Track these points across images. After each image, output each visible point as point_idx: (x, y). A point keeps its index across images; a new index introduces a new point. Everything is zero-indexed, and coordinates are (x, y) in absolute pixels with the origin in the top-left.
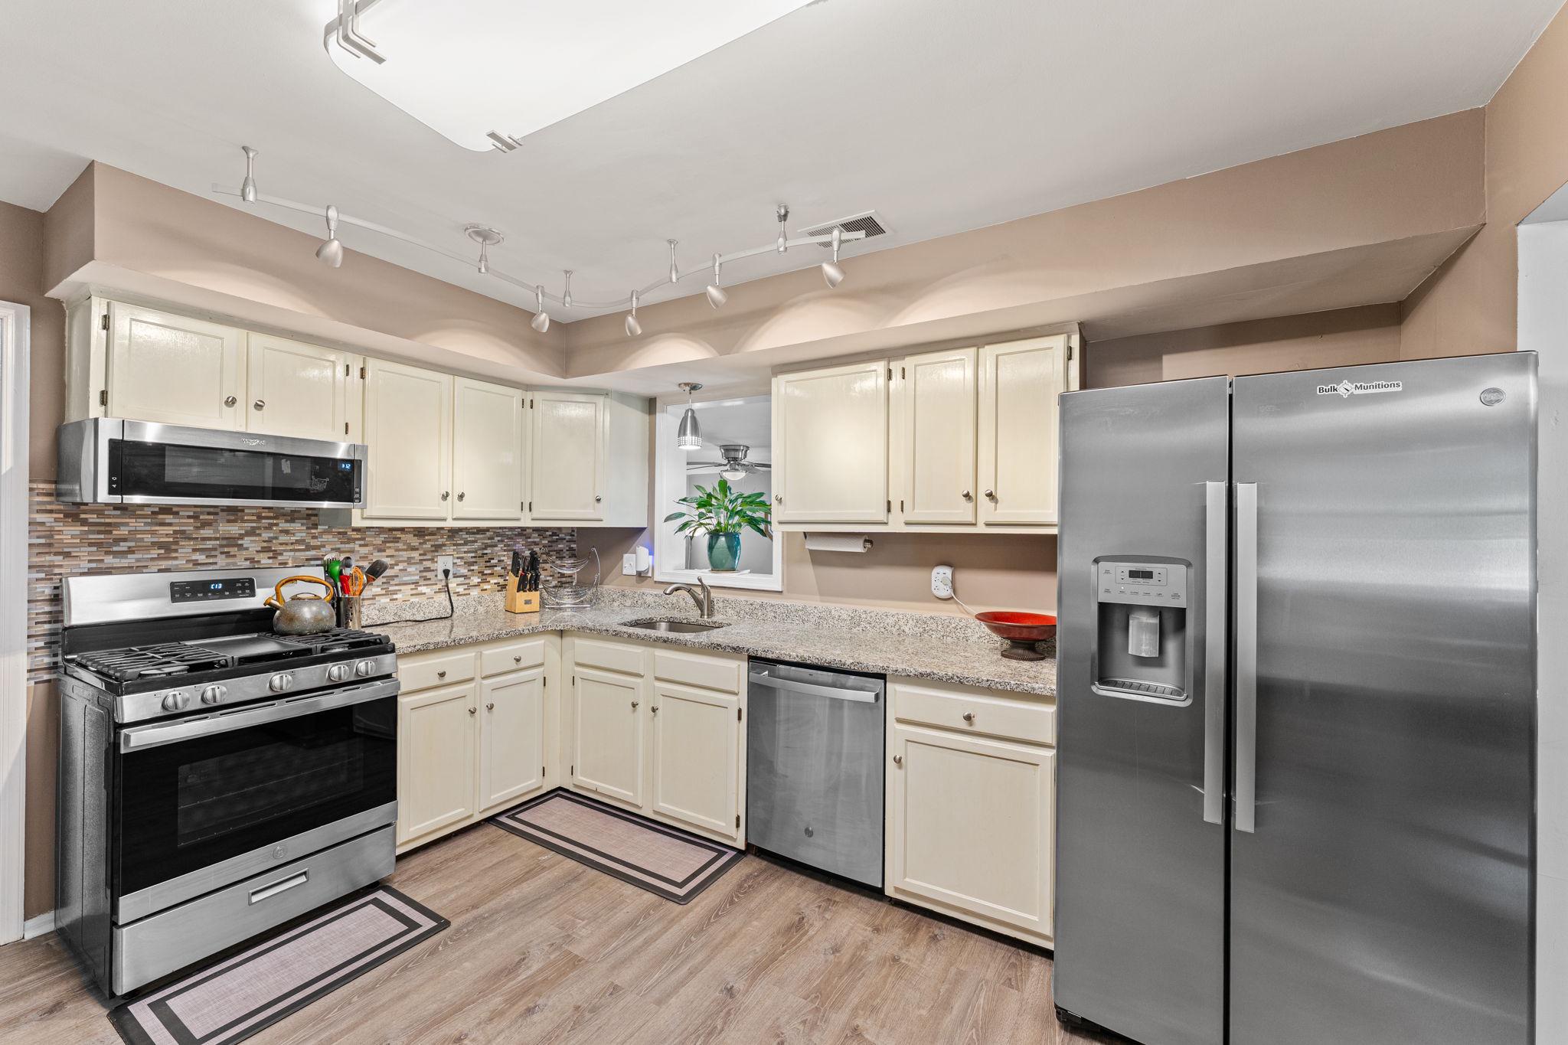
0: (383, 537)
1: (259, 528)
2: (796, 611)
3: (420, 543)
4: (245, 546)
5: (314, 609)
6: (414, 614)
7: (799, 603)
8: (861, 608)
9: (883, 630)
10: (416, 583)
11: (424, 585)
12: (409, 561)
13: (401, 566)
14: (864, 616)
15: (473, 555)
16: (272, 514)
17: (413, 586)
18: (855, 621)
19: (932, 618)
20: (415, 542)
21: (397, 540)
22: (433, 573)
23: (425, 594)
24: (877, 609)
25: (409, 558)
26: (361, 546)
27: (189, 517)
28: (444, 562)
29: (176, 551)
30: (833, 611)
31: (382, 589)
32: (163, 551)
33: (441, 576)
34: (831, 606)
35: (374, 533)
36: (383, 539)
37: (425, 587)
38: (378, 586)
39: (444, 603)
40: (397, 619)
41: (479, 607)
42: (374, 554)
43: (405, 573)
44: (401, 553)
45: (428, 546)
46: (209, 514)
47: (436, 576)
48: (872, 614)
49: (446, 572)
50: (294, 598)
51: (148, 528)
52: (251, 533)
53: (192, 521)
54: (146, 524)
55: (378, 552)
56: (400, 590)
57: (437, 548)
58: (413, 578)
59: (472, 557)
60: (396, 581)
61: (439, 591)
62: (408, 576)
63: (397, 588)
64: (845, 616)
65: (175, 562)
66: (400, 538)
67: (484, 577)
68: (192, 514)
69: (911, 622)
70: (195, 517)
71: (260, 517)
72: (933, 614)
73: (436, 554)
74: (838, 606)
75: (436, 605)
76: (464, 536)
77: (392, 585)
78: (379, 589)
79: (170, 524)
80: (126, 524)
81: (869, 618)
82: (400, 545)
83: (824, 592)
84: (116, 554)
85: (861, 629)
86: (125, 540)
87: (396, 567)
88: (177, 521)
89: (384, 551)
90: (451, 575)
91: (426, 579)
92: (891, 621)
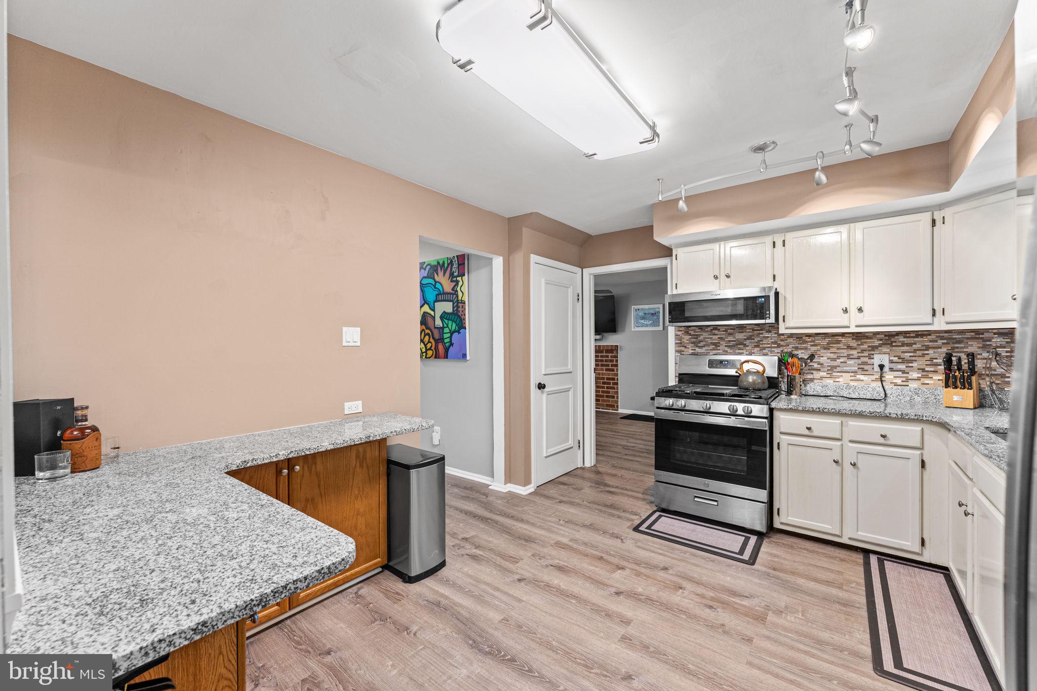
0: (827, 340)
1: (753, 336)
3: (858, 345)
4: (747, 344)
5: (755, 378)
6: (850, 393)
10: (855, 372)
11: (861, 374)
12: (849, 357)
13: (842, 360)
15: (912, 354)
16: (759, 328)
17: (852, 374)
20: (854, 343)
21: (838, 342)
22: (871, 367)
23: (863, 380)
25: (849, 355)
26: (811, 345)
27: (724, 331)
28: (878, 359)
29: (719, 346)
31: (827, 374)
32: (714, 346)
33: (877, 369)
35: (820, 338)
36: (828, 342)
37: (863, 376)
38: (824, 372)
39: (878, 389)
40: (836, 394)
41: (916, 397)
42: (821, 351)
43: (845, 364)
44: (842, 351)
45: (865, 346)
46: (731, 329)
47: (873, 369)
49: (882, 367)
50: (748, 371)
51: (709, 336)
52: (750, 338)
53: (724, 333)
54: (709, 335)
55: (824, 349)
56: (842, 376)
57: (874, 348)
58: (852, 368)
59: (910, 356)
60: (839, 369)
61: (876, 380)
62: (848, 366)
63: (839, 374)
65: (719, 351)
66: (841, 341)
67: (925, 374)
68: (724, 330)
70: (726, 331)
71: (754, 330)
73: (872, 353)
75: (870, 389)
76: (900, 340)
77: (836, 372)
78: (825, 374)
79: (717, 335)
80: (702, 335)
82: (841, 345)
84: (700, 347)
86: (702, 341)
87: (838, 360)
88: (719, 333)
89: (829, 349)
90: (886, 369)
91: (863, 369)
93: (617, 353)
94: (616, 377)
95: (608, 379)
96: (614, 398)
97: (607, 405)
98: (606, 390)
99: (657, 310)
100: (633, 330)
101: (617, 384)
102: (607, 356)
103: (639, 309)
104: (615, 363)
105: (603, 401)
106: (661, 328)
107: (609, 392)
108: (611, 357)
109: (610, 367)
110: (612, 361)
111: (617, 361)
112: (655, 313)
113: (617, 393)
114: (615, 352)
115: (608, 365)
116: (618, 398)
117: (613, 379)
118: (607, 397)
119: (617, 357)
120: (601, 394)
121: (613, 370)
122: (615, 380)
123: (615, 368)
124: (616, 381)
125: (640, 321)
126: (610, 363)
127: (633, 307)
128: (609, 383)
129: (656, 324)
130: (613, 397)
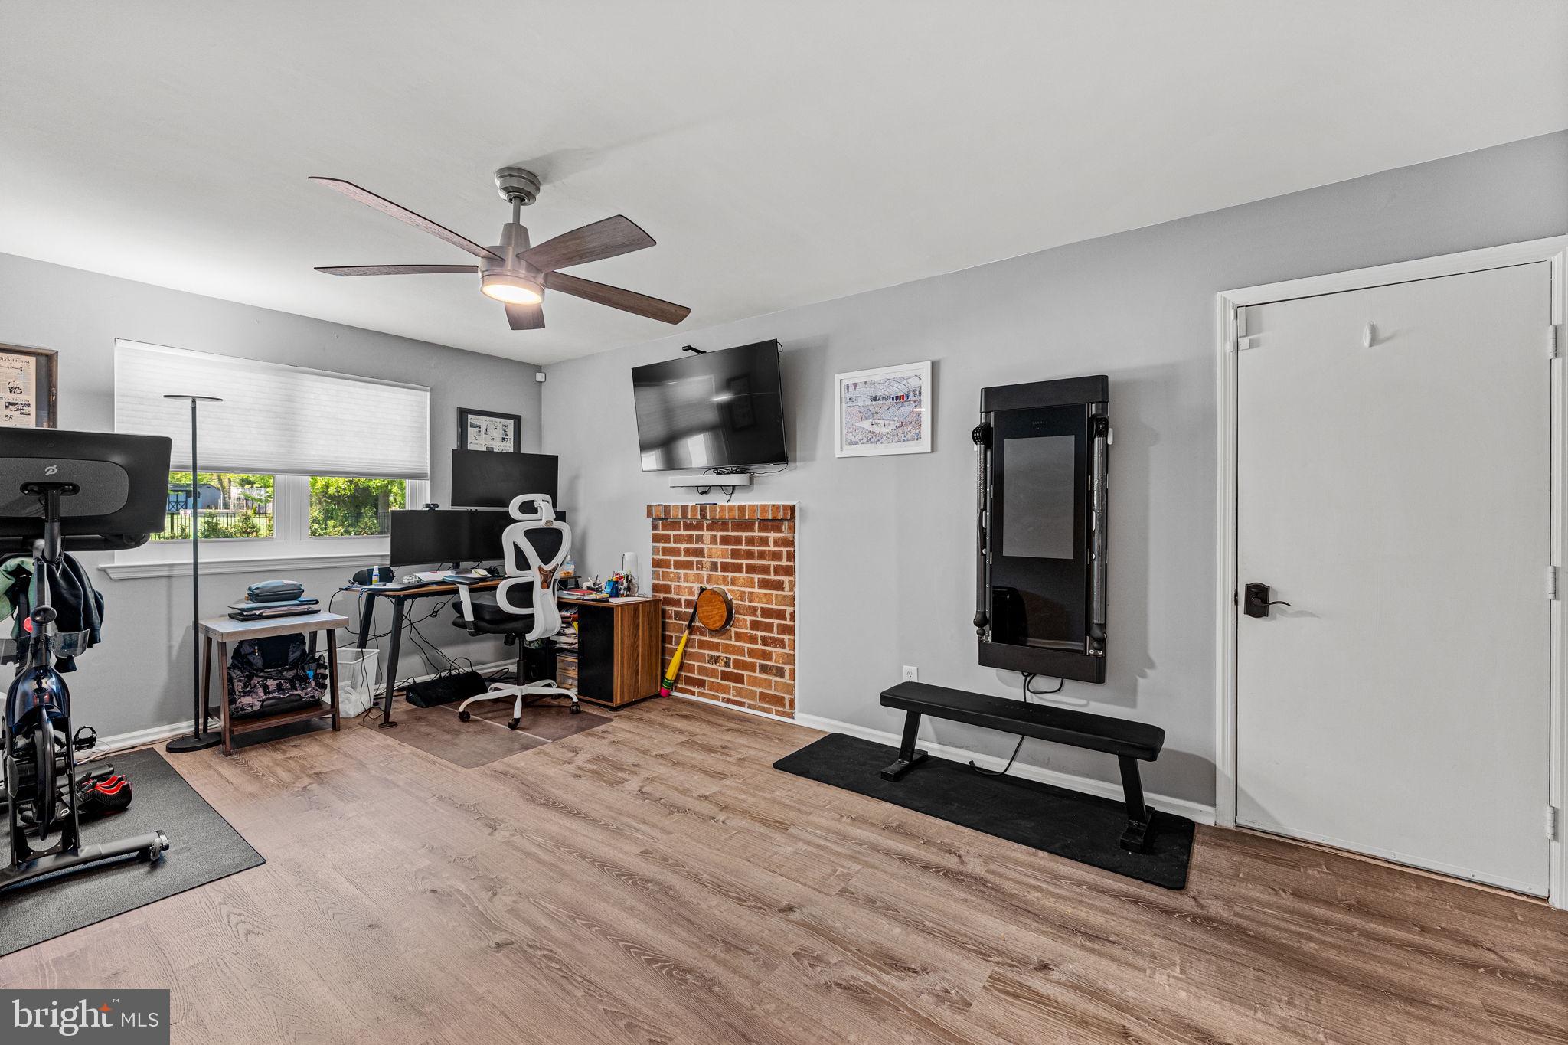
93: (793, 529)
94: (789, 609)
95: (766, 613)
96: (782, 675)
97: (764, 697)
98: (759, 647)
99: (914, 383)
100: (838, 454)
101: (790, 630)
102: (764, 541)
103: (855, 385)
104: (784, 563)
105: (754, 682)
106: (925, 445)
107: (766, 656)
108: (776, 543)
109: (772, 577)
110: (777, 556)
111: (791, 556)
112: (907, 396)
113: (791, 659)
114: (785, 526)
115: (765, 570)
116: (792, 676)
117: (780, 615)
118: (764, 669)
119: (791, 543)
120: (746, 658)
121: (779, 586)
122: (784, 618)
123: (786, 579)
124: (788, 622)
125: (860, 424)
126: (773, 563)
127: (838, 377)
128: (769, 627)
129: (907, 428)
130: (780, 672)
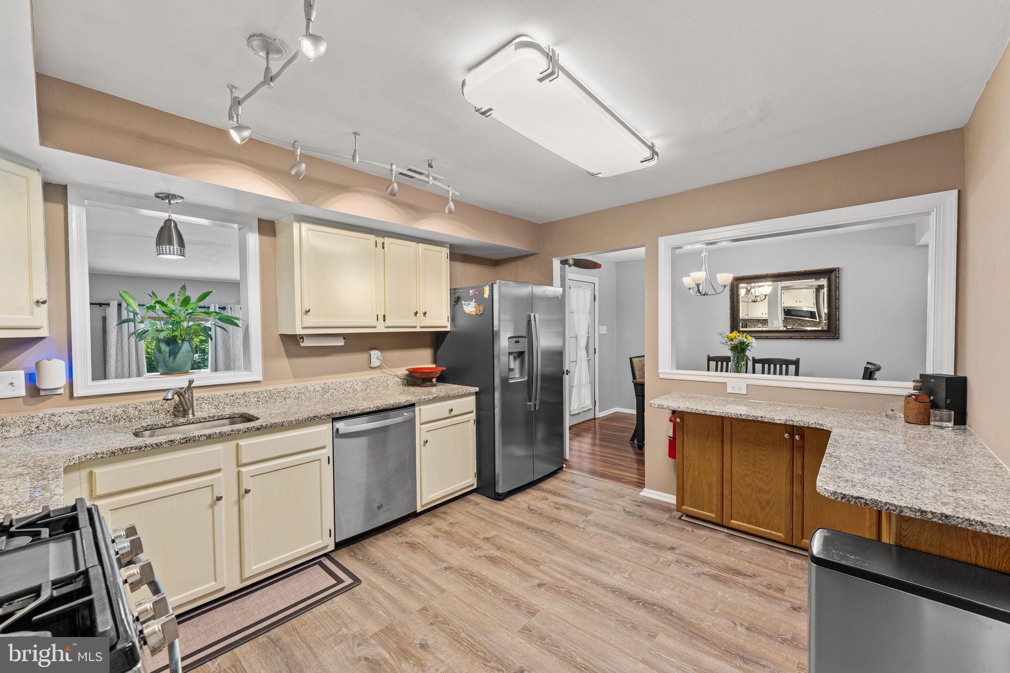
2: (279, 392)
7: (281, 387)
8: (329, 381)
9: (344, 391)
14: (332, 386)
18: (325, 390)
19: (371, 379)
24: (338, 380)
30: (309, 387)
34: (307, 384)
48: (337, 384)
64: (318, 389)
69: (360, 383)
72: (372, 377)
74: (313, 383)
81: (335, 386)
83: (296, 376)
85: (330, 394)
92: (348, 385)
